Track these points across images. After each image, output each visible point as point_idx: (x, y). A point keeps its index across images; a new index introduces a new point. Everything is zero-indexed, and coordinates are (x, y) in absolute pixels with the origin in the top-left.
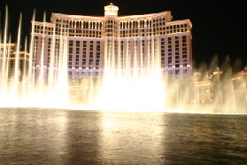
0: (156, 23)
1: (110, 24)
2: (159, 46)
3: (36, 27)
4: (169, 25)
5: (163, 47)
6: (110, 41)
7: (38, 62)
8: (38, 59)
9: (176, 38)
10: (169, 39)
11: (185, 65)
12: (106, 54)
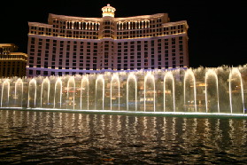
0: (152, 24)
1: (107, 25)
2: (156, 47)
3: (32, 28)
4: (165, 26)
5: (160, 48)
6: (107, 42)
7: (35, 63)
8: (35, 60)
9: (173, 39)
10: (166, 40)
11: (181, 66)
12: (104, 55)
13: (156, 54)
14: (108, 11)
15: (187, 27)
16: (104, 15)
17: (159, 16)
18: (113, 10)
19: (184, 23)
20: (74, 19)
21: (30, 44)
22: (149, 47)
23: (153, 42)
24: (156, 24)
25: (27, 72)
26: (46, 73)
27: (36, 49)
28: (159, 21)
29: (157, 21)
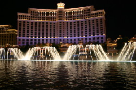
0: (85, 12)
1: (61, 13)
2: (88, 24)
3: (20, 16)
4: (92, 12)
5: (89, 25)
6: (60, 22)
7: (22, 35)
8: (22, 33)
9: (97, 20)
10: (93, 20)
11: (102, 34)
12: (59, 30)
13: (88, 28)
14: (61, 6)
15: (105, 13)
16: (58, 8)
17: (89, 7)
18: (63, 4)
19: (103, 11)
20: (42, 10)
21: (18, 25)
22: (84, 25)
23: (86, 21)
24: (87, 12)
25: (18, 40)
26: (28, 40)
27: (22, 27)
28: (89, 10)
29: (88, 10)
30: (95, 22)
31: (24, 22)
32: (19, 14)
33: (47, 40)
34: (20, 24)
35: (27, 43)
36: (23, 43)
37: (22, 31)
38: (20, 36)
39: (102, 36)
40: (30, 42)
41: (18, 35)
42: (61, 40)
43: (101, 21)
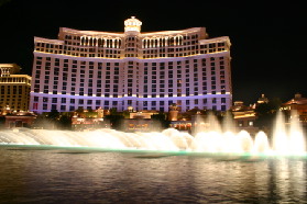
0: (187, 41)
1: (132, 42)
2: (192, 68)
3: (39, 44)
4: (202, 43)
5: (196, 71)
6: (131, 63)
7: (42, 87)
8: (42, 85)
9: (212, 59)
10: (204, 60)
11: (223, 92)
12: (126, 79)
14: (133, 25)
15: (230, 44)
16: (127, 29)
17: (195, 30)
18: (139, 23)
19: (226, 40)
21: (35, 65)
22: (183, 69)
23: (187, 61)
24: (191, 40)
25: (32, 99)
26: (55, 100)
27: (43, 70)
28: (195, 37)
29: (193, 37)
30: (208, 63)
31: (49, 59)
32: (37, 40)
33: (98, 102)
34: (39, 63)
35: (54, 107)
36: (45, 107)
37: (42, 79)
38: (37, 91)
39: (223, 96)
40: (59, 104)
41: (33, 88)
42: (130, 102)
43: (222, 63)
